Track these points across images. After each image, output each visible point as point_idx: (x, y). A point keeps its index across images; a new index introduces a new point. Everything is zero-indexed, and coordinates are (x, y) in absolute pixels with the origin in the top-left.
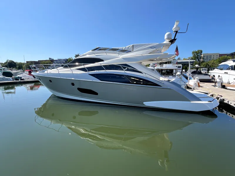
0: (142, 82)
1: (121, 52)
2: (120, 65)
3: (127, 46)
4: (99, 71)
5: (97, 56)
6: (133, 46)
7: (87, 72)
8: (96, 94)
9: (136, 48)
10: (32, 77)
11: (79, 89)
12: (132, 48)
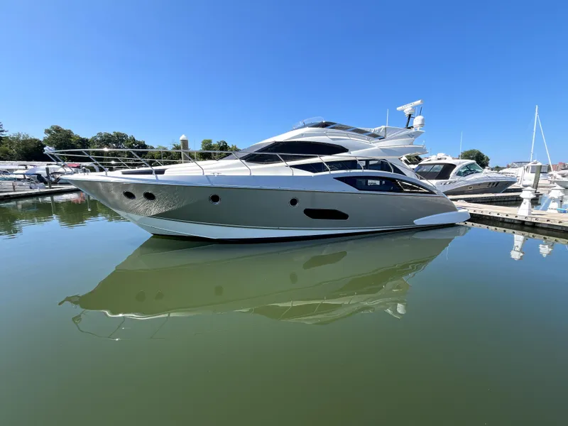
1: (372, 138)
3: (377, 129)
5: (332, 139)
6: (386, 129)
8: (344, 216)
9: (390, 133)
12: (384, 133)
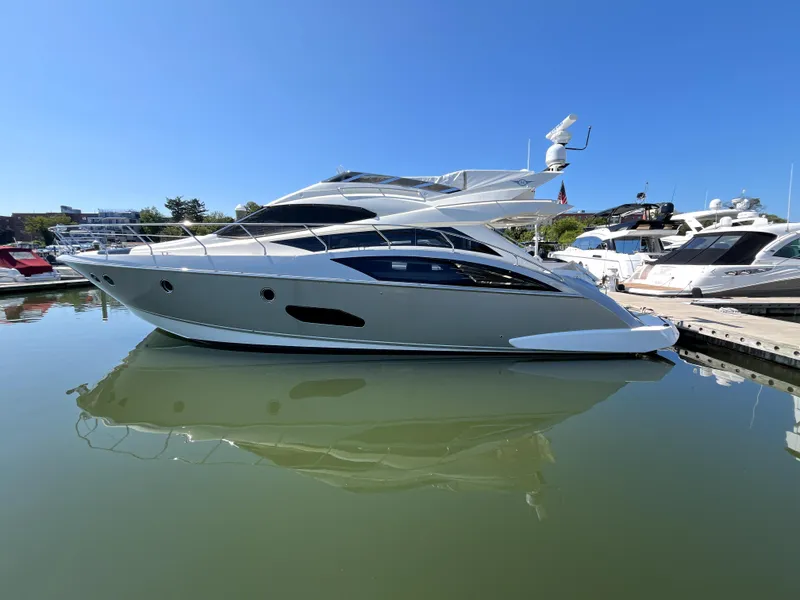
0: (508, 280)
1: (431, 192)
2: (441, 232)
3: (448, 175)
4: (367, 248)
5: (349, 198)
6: (465, 174)
7: (324, 252)
8: (358, 322)
9: (475, 181)
10: (14, 273)
11: (292, 310)
12: (462, 182)
